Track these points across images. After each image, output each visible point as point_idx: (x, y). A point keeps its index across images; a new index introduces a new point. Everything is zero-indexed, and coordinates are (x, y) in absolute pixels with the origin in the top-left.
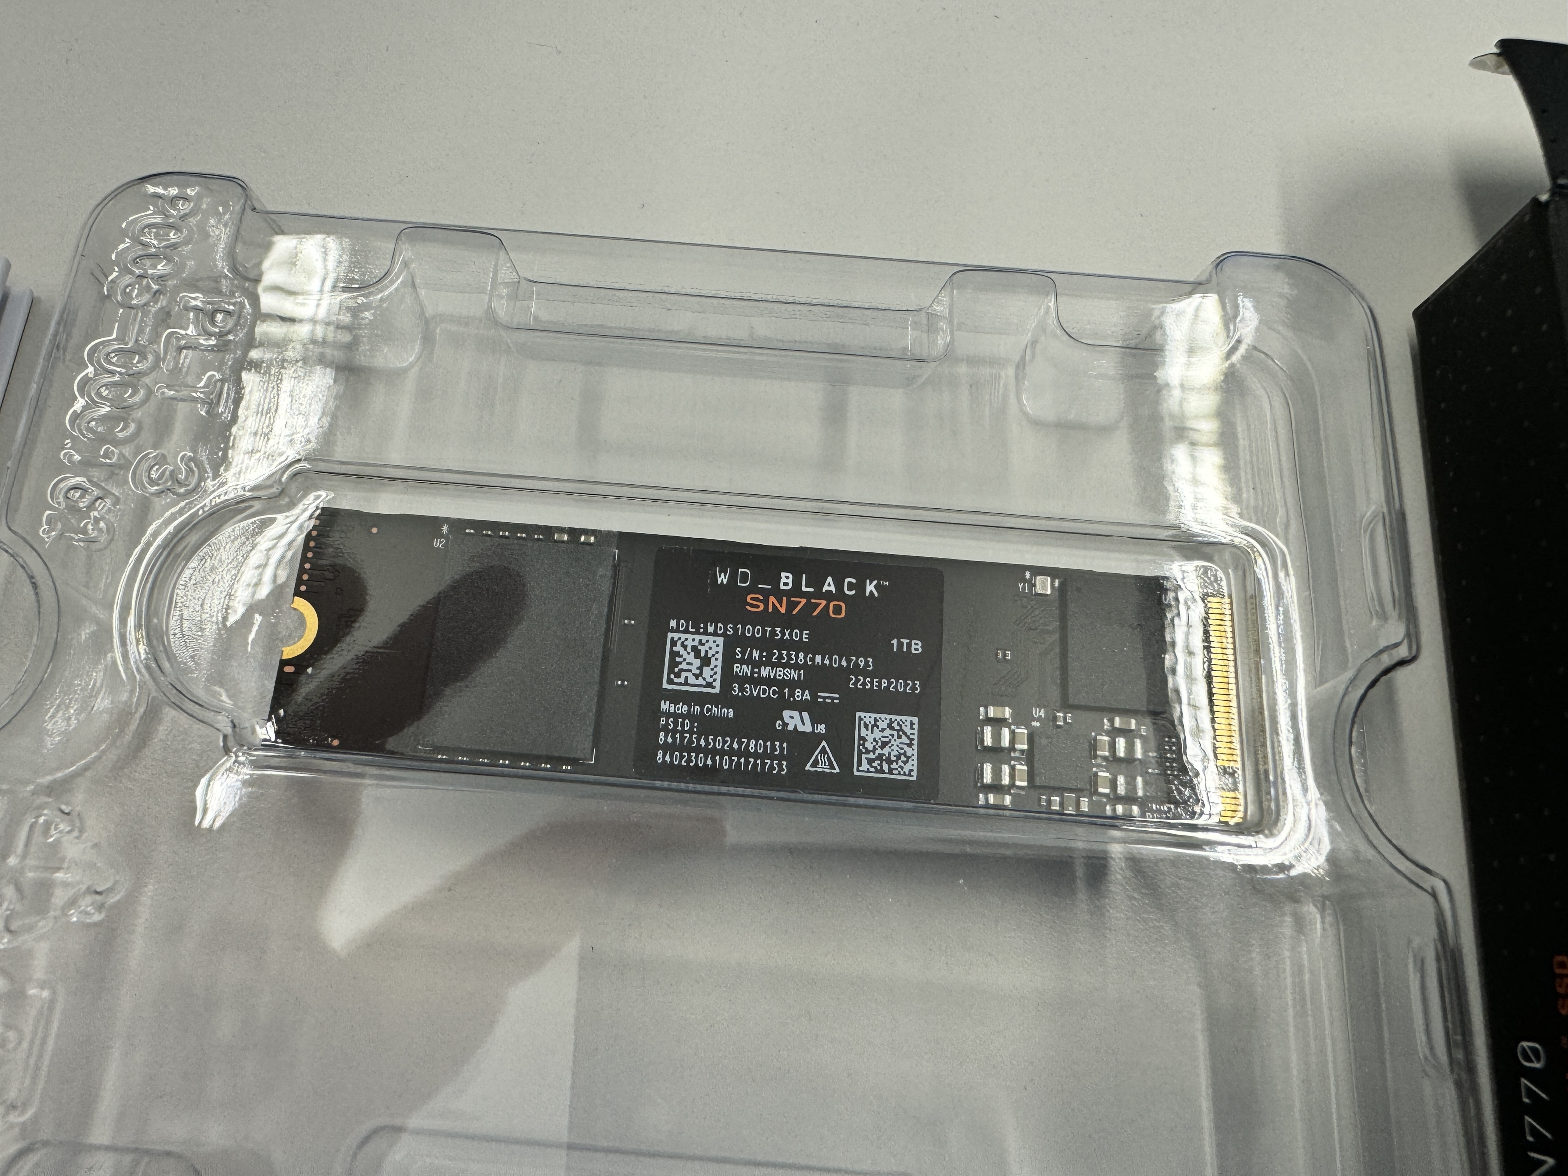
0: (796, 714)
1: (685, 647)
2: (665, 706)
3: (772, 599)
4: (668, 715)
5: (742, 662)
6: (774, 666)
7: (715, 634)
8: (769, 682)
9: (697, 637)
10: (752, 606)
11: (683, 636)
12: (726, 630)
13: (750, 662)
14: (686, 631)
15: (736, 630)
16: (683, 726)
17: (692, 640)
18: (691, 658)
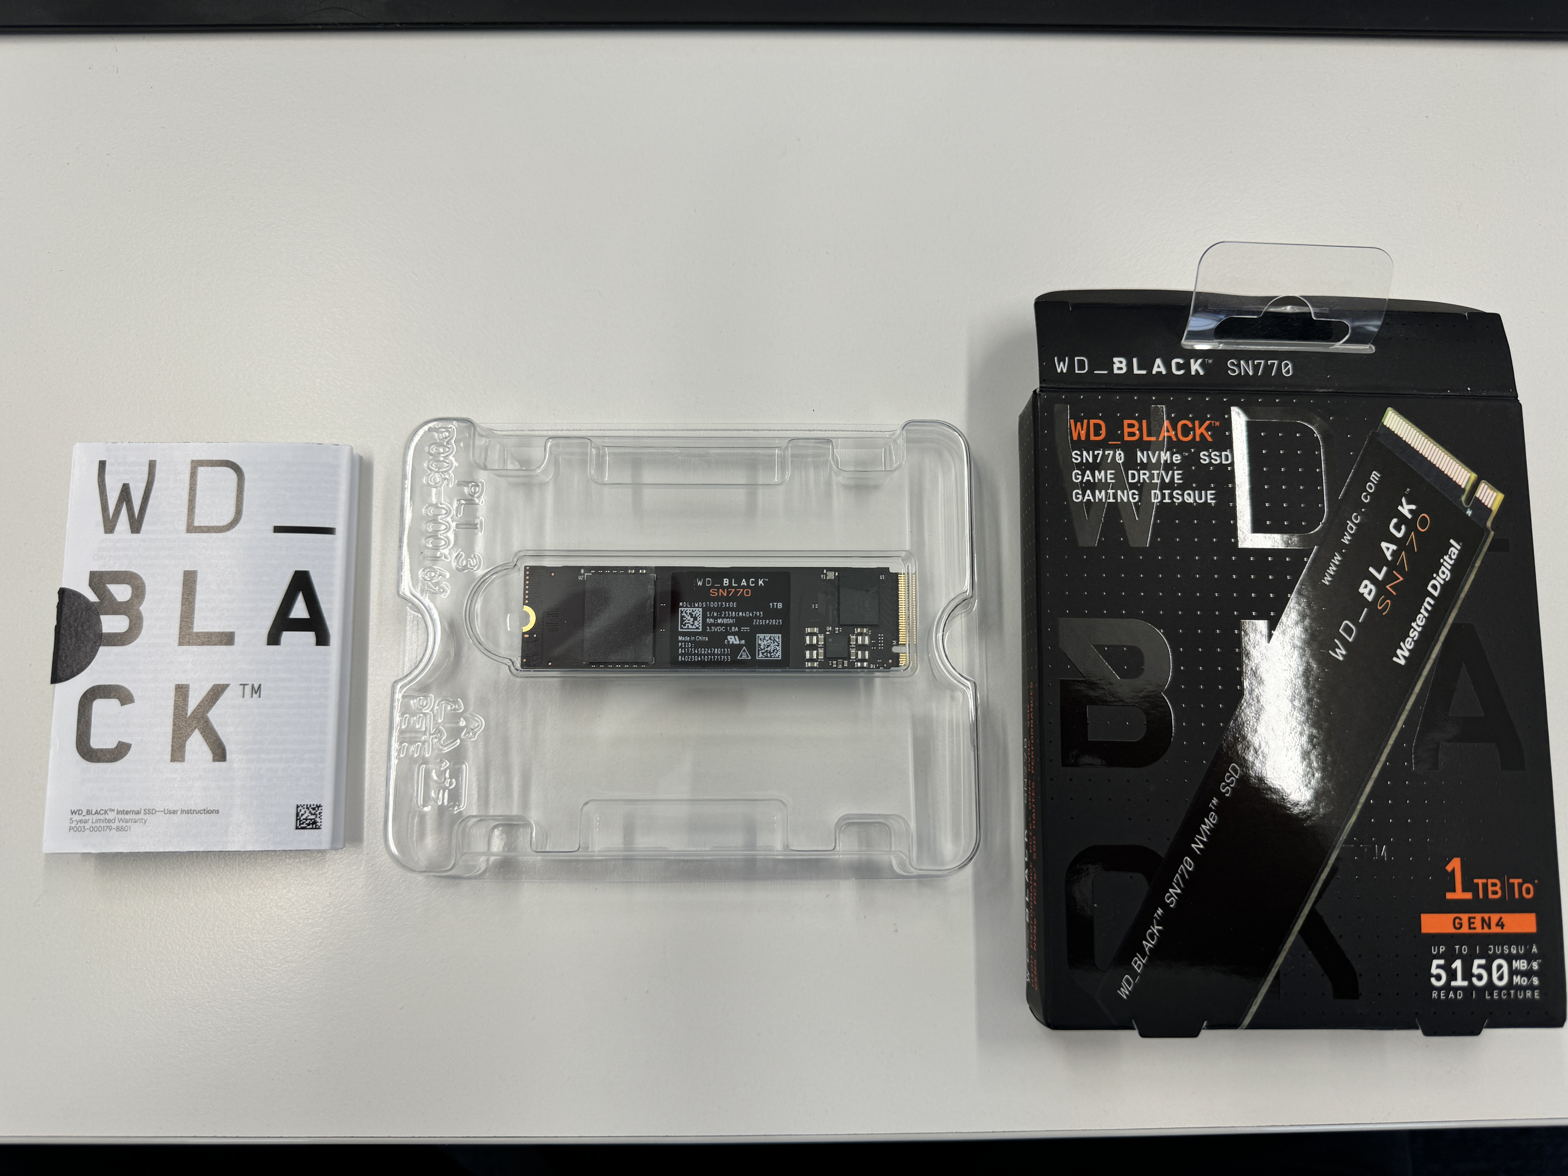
0: (733, 637)
1: (687, 613)
2: (680, 638)
3: (720, 590)
4: (682, 642)
5: (710, 618)
6: (723, 618)
7: (698, 607)
8: (721, 625)
9: (691, 609)
10: (713, 594)
11: (686, 609)
12: (703, 605)
13: (713, 617)
14: (686, 607)
15: (706, 604)
16: (688, 646)
17: (689, 610)
18: (689, 618)
